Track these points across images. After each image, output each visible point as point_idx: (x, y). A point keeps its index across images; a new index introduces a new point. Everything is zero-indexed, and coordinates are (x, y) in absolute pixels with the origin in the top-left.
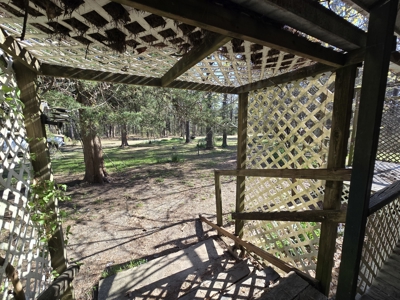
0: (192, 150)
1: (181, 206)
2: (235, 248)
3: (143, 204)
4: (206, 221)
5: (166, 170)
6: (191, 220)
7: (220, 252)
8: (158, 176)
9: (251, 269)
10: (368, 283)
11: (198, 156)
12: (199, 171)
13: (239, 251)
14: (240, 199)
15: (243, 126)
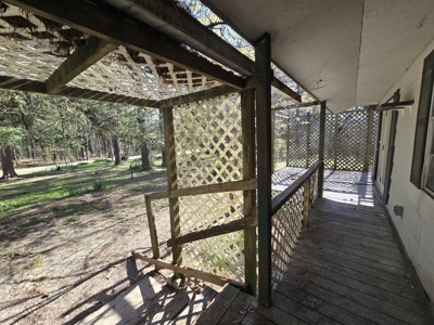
0: (123, 173)
1: (106, 246)
2: (174, 278)
3: (45, 259)
4: (140, 257)
5: (85, 204)
6: (121, 261)
7: (157, 288)
8: (71, 214)
9: (191, 296)
10: (282, 272)
11: (132, 180)
12: (133, 198)
13: (179, 281)
14: (175, 223)
15: (171, 143)
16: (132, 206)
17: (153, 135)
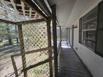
11: (5, 49)
14: (24, 63)
15: (21, 37)
16: (5, 58)
17: (13, 34)
